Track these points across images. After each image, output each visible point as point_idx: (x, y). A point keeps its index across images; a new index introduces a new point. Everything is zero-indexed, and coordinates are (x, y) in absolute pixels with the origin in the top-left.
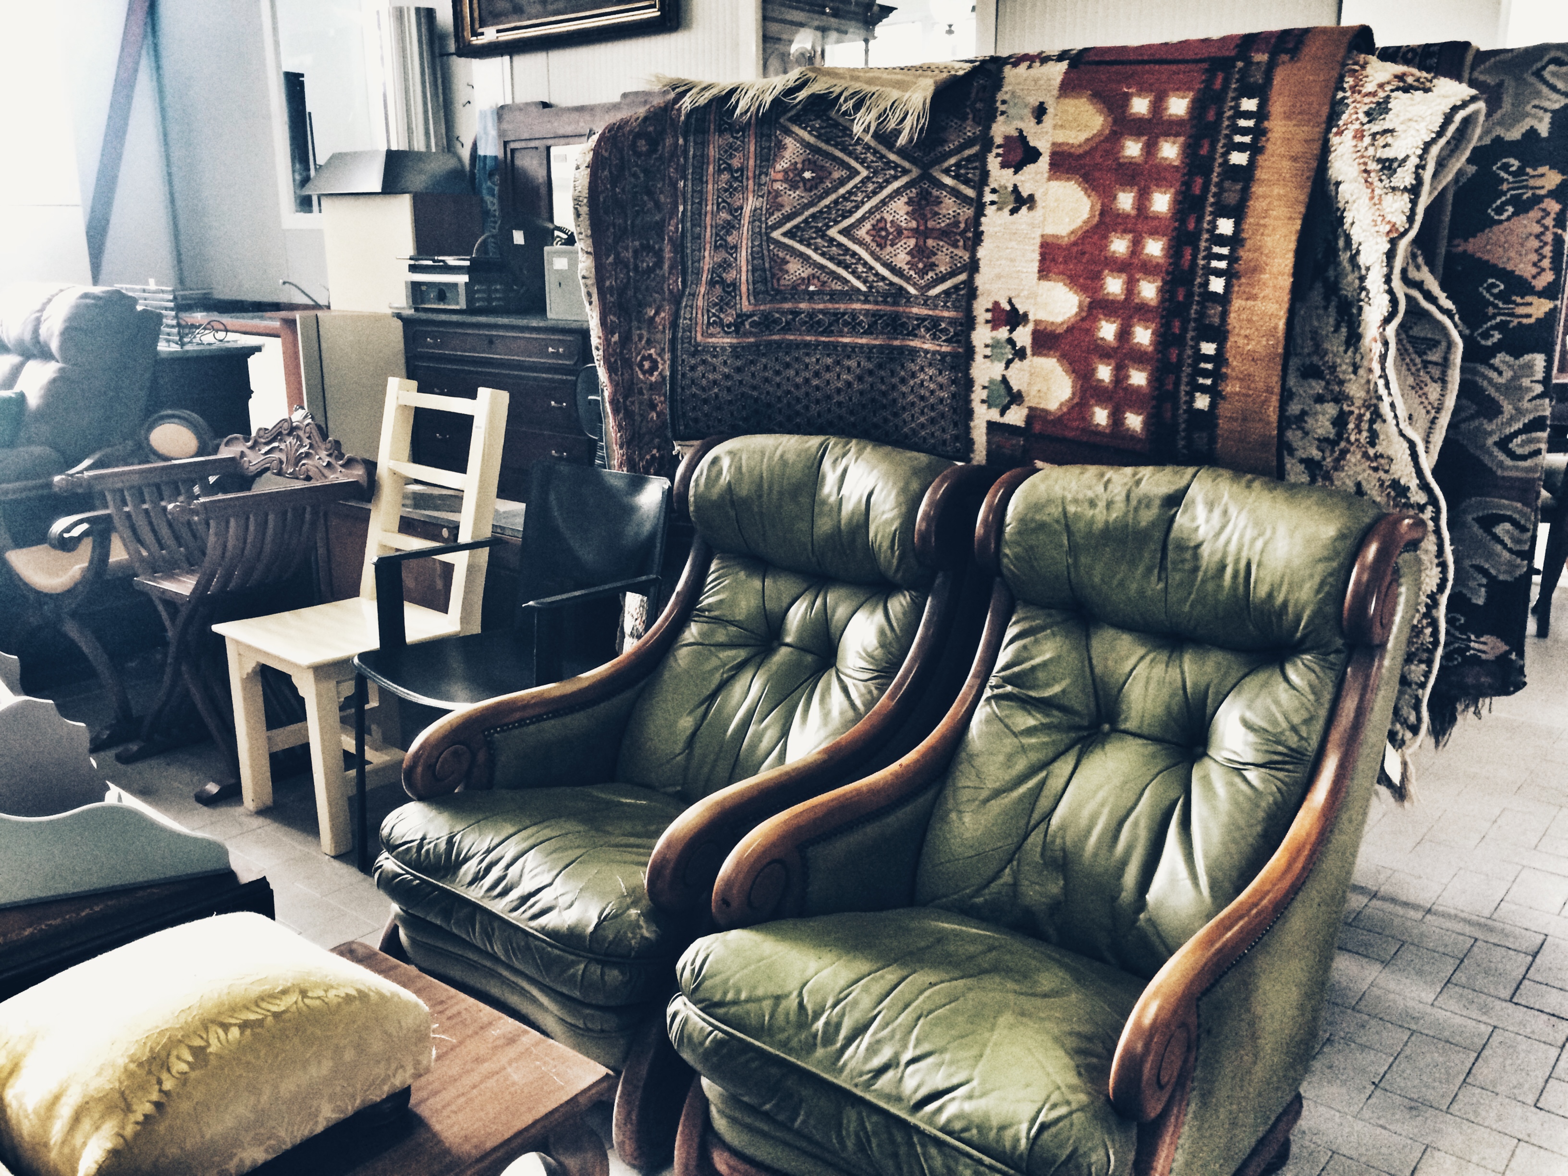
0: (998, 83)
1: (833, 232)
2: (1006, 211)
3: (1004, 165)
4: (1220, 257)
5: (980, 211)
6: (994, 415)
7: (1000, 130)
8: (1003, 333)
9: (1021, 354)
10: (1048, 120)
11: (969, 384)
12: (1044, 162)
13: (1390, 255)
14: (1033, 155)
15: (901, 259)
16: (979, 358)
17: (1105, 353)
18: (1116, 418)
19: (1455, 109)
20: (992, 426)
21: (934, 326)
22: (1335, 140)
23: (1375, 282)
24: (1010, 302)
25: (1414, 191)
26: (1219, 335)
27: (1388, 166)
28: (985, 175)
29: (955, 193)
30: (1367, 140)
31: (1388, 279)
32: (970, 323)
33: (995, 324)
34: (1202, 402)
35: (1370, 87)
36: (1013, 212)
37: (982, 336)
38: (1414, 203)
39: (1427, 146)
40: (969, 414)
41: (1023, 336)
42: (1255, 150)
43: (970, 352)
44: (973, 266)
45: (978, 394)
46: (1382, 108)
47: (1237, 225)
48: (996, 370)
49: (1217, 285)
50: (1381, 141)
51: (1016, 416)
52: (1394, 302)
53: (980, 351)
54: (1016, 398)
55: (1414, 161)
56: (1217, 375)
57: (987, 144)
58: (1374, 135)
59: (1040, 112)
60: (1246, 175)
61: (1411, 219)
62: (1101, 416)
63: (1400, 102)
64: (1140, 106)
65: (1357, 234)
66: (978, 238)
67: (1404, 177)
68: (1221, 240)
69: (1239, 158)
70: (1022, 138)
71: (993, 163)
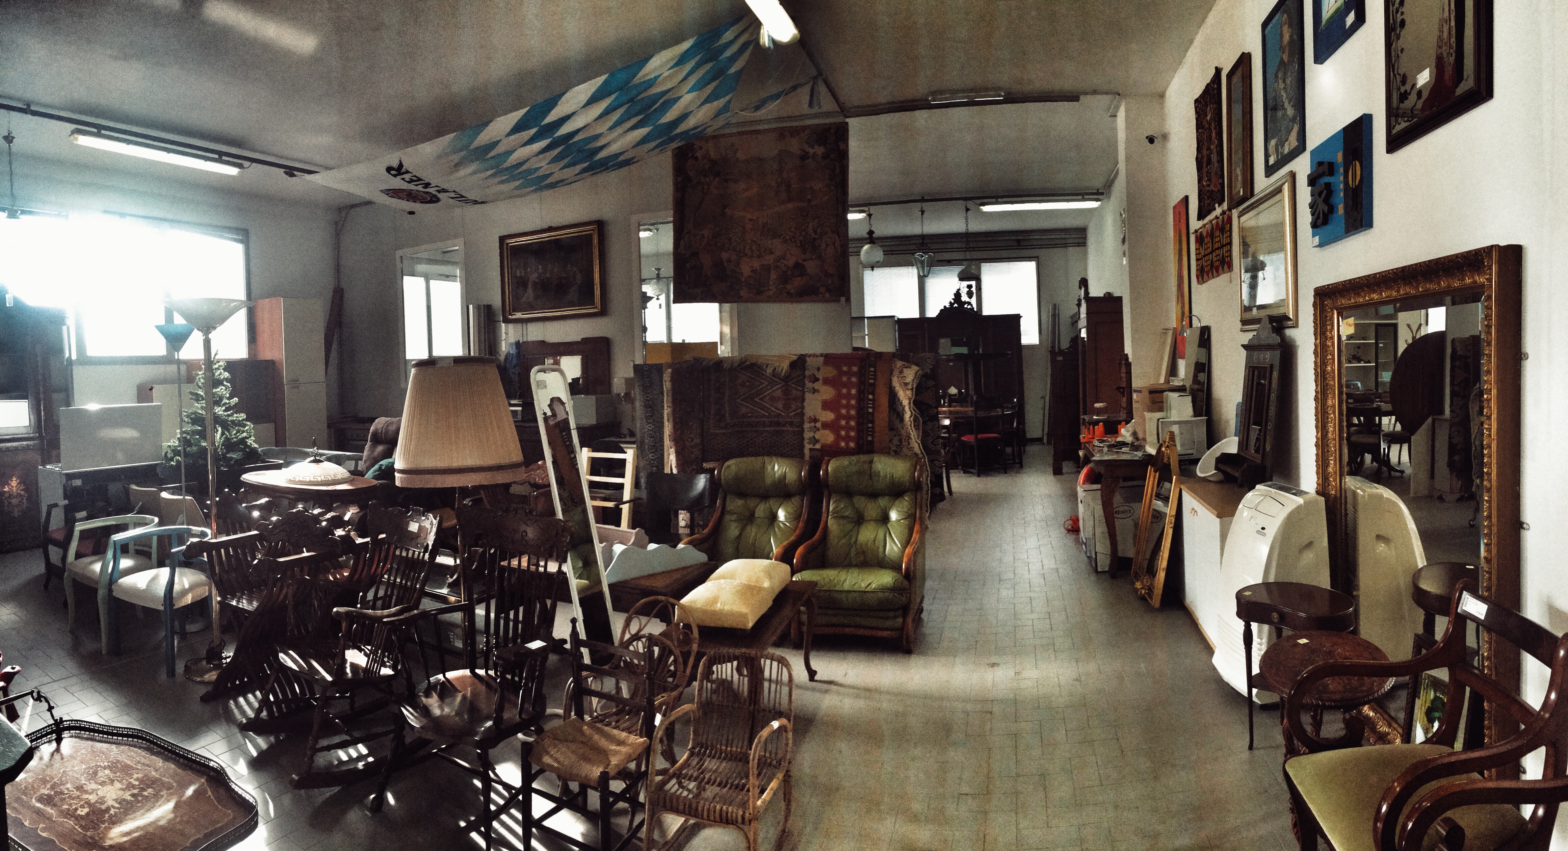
0: (805, 362)
1: (756, 399)
2: (811, 394)
3: (810, 382)
4: (870, 404)
5: (804, 393)
6: (811, 446)
7: (807, 373)
8: (813, 424)
9: (818, 430)
10: (821, 371)
11: (803, 439)
12: (821, 381)
13: (910, 403)
14: (817, 380)
15: (780, 406)
16: (806, 432)
17: (843, 428)
18: (847, 444)
19: (917, 373)
20: (811, 450)
21: (791, 424)
22: (893, 378)
23: (907, 408)
24: (814, 416)
25: (912, 389)
26: (872, 422)
27: (906, 384)
28: (804, 384)
29: (796, 389)
31: (910, 408)
32: (803, 422)
33: (810, 422)
34: (870, 438)
35: (898, 368)
36: (813, 394)
37: (807, 426)
38: (913, 392)
39: (913, 380)
40: (803, 446)
41: (818, 425)
42: (875, 379)
43: (803, 431)
44: (803, 407)
45: (806, 442)
46: (901, 372)
47: (873, 397)
48: (811, 434)
49: (870, 410)
50: (903, 379)
51: (818, 446)
52: (912, 413)
53: (806, 430)
54: (817, 441)
55: (911, 383)
56: (873, 432)
57: (804, 376)
58: (901, 378)
59: (819, 369)
60: (873, 385)
61: (913, 395)
62: (843, 444)
63: (905, 370)
64: (845, 369)
65: (901, 399)
66: (803, 400)
67: (910, 387)
68: (870, 400)
69: (872, 381)
70: (814, 375)
71: (807, 382)
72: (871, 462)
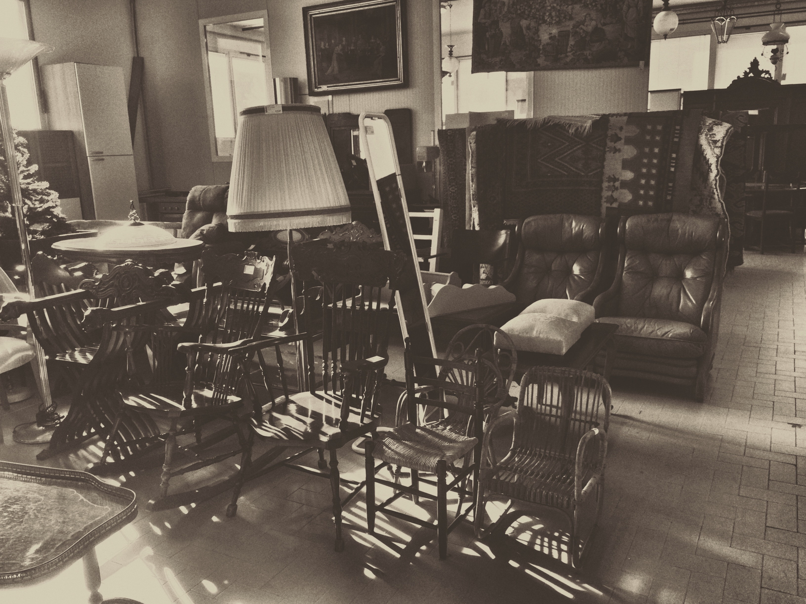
0: (608, 121)
1: (557, 159)
2: (612, 153)
3: (611, 142)
4: (673, 163)
5: (605, 152)
6: (609, 205)
7: (610, 133)
8: (612, 184)
9: (617, 189)
10: (624, 131)
11: (601, 197)
12: (623, 141)
13: (717, 161)
14: (620, 139)
15: (580, 165)
16: (604, 191)
17: (642, 187)
18: (645, 203)
19: (728, 129)
20: (607, 208)
21: (590, 183)
22: (700, 136)
23: (713, 167)
24: (613, 175)
25: (721, 147)
26: (673, 181)
27: (715, 142)
28: (606, 144)
29: (597, 149)
30: (709, 136)
31: (717, 166)
32: (602, 182)
33: (609, 181)
34: (669, 198)
35: (707, 124)
36: (614, 153)
37: (605, 184)
38: (722, 150)
39: (724, 138)
40: (601, 205)
41: (617, 184)
42: (680, 138)
43: (601, 189)
44: (603, 167)
45: (604, 200)
46: (711, 129)
47: (677, 155)
48: (610, 193)
49: (673, 169)
50: (712, 136)
51: (615, 205)
52: (718, 171)
53: (604, 188)
54: (615, 200)
55: (721, 141)
56: (673, 191)
57: (606, 136)
58: (710, 135)
59: (621, 129)
60: (678, 144)
61: (721, 153)
62: (641, 203)
63: (715, 128)
64: (649, 127)
65: (708, 157)
66: (604, 160)
67: (719, 144)
68: (674, 159)
69: (676, 140)
70: (616, 134)
71: (608, 141)
72: (669, 221)
